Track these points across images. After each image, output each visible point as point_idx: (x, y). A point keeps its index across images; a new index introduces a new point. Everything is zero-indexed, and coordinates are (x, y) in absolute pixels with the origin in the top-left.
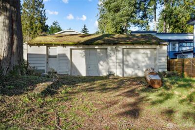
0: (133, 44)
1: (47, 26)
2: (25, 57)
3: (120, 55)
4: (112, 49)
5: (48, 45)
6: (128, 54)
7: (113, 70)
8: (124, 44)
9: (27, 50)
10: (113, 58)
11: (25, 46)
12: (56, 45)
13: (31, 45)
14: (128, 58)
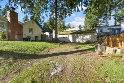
0: (85, 33)
1: (65, 26)
2: (58, 38)
3: (82, 37)
4: (79, 35)
5: (63, 35)
6: (84, 36)
7: (80, 41)
8: (83, 33)
9: (59, 36)
10: (80, 37)
11: (58, 35)
12: (65, 34)
13: (59, 35)
14: (84, 37)
